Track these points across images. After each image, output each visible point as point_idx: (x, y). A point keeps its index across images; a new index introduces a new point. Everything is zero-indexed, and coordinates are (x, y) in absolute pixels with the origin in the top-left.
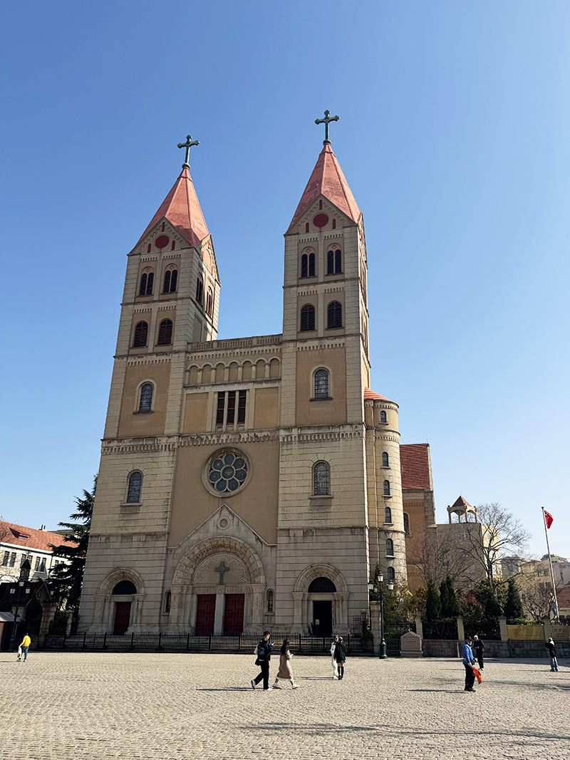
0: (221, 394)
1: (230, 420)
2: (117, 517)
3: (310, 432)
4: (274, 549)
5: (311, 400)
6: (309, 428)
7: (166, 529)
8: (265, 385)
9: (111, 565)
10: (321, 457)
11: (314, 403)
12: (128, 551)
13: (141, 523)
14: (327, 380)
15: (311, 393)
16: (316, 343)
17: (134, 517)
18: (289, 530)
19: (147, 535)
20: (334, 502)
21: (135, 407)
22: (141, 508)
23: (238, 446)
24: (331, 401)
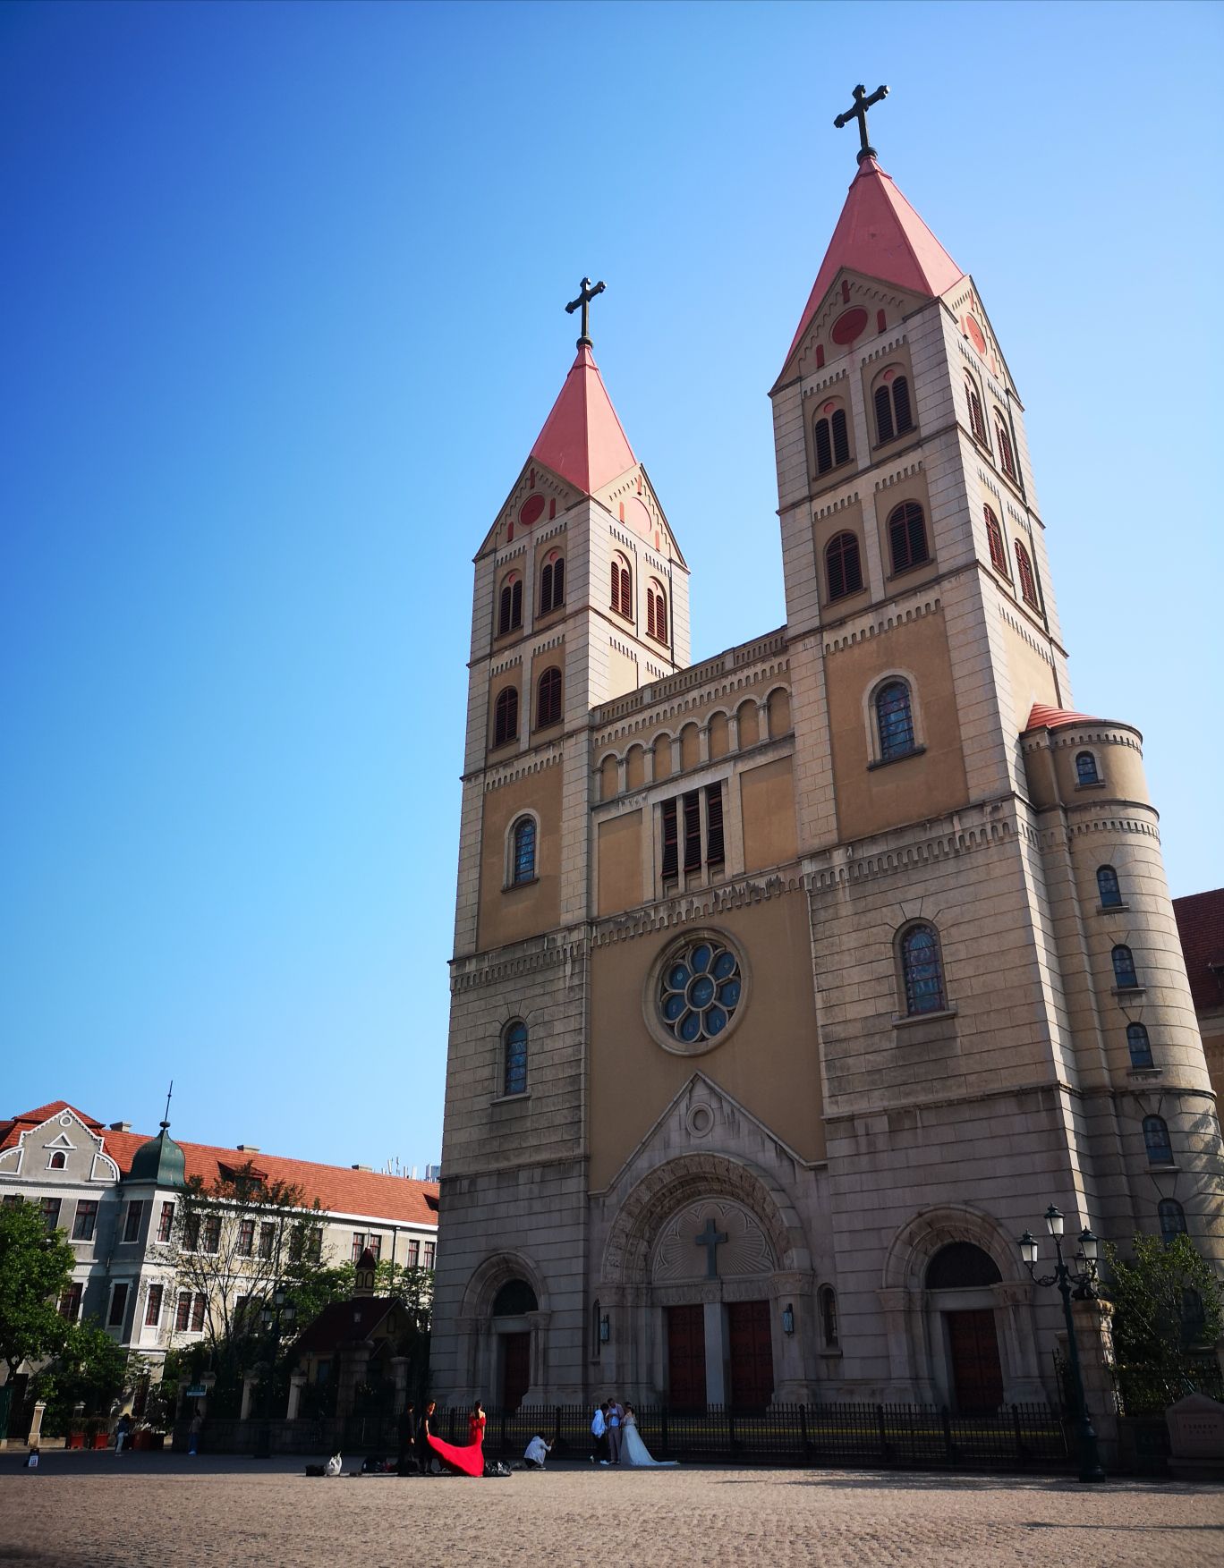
0: (669, 806)
1: (694, 863)
3: (874, 850)
4: (822, 1174)
5: (873, 768)
6: (873, 839)
7: (580, 1151)
8: (761, 760)
10: (912, 910)
11: (878, 774)
12: (511, 1209)
14: (907, 708)
15: (870, 750)
16: (867, 621)
17: (517, 1127)
18: (851, 1119)
19: (545, 1165)
20: (962, 1027)
21: (505, 878)
22: (530, 1103)
23: (717, 921)
24: (923, 759)
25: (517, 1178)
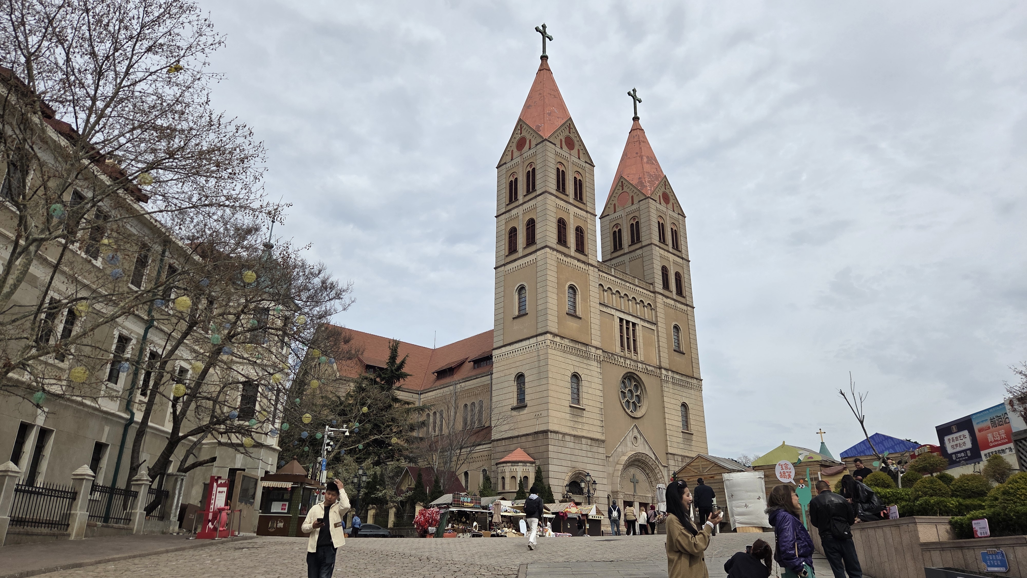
0: (621, 320)
1: (629, 348)
2: (568, 416)
3: (677, 377)
4: (666, 469)
5: (674, 350)
7: (603, 438)
8: (646, 325)
9: (569, 464)
10: (684, 400)
11: (675, 353)
12: (580, 453)
13: (586, 427)
17: (580, 420)
18: (674, 455)
19: (592, 439)
20: (694, 437)
22: (584, 412)
23: (637, 373)
24: (684, 356)
25: (581, 441)
